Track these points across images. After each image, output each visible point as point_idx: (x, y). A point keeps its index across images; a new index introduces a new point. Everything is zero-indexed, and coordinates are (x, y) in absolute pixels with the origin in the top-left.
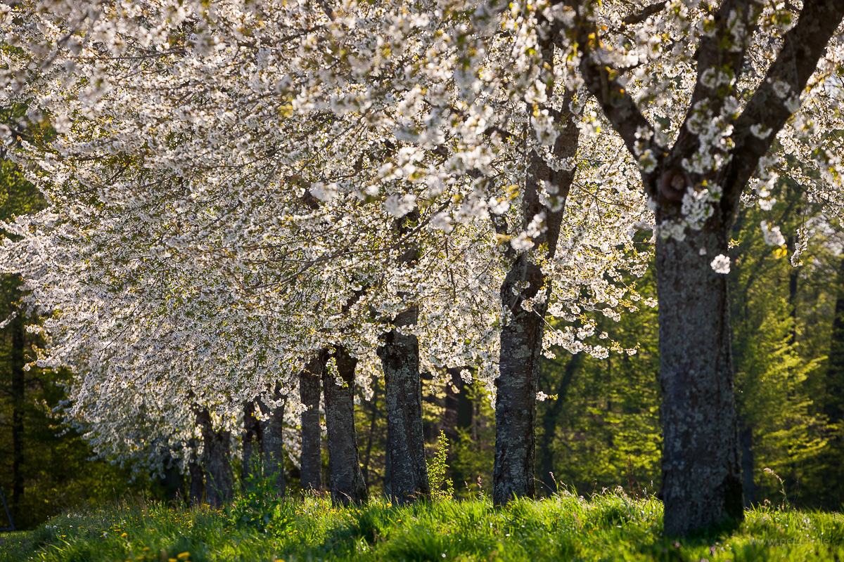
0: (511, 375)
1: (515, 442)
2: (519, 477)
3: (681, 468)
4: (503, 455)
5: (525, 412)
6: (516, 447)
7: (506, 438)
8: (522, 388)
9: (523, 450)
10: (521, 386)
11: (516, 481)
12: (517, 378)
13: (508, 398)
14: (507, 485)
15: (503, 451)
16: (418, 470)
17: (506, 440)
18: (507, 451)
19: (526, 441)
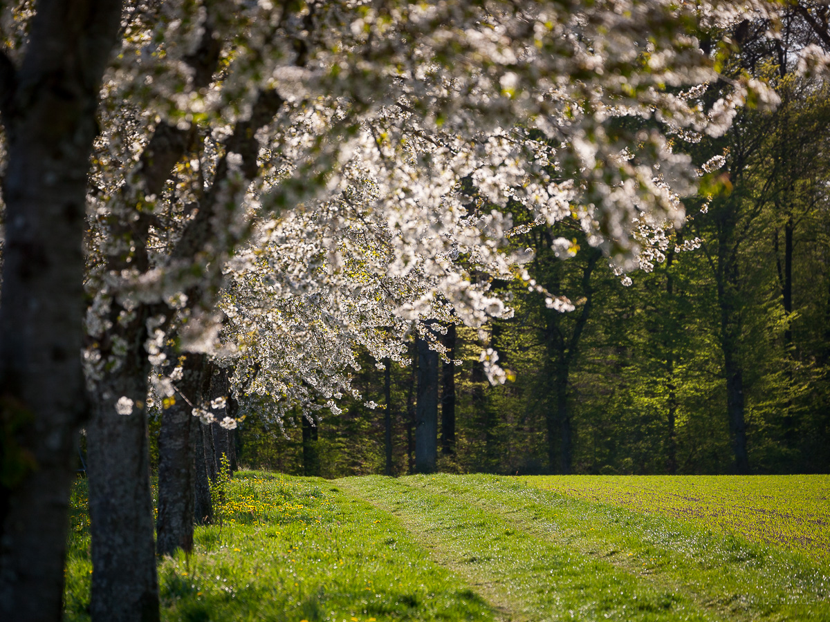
0: (171, 438)
1: (175, 498)
2: (179, 529)
3: (103, 585)
4: (164, 509)
5: (183, 471)
6: (175, 502)
7: (167, 493)
8: (180, 450)
9: (181, 505)
10: (180, 447)
11: (176, 532)
12: (176, 441)
13: (168, 459)
14: (168, 536)
15: (165, 505)
16: (200, 489)
17: (166, 496)
18: (168, 505)
19: (184, 497)
